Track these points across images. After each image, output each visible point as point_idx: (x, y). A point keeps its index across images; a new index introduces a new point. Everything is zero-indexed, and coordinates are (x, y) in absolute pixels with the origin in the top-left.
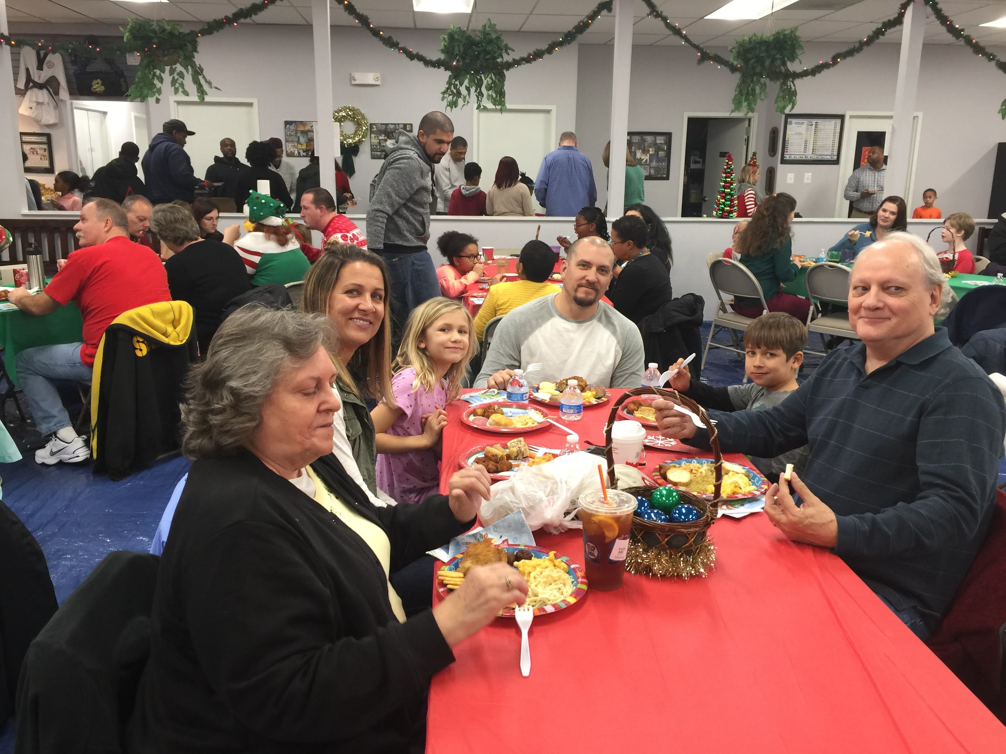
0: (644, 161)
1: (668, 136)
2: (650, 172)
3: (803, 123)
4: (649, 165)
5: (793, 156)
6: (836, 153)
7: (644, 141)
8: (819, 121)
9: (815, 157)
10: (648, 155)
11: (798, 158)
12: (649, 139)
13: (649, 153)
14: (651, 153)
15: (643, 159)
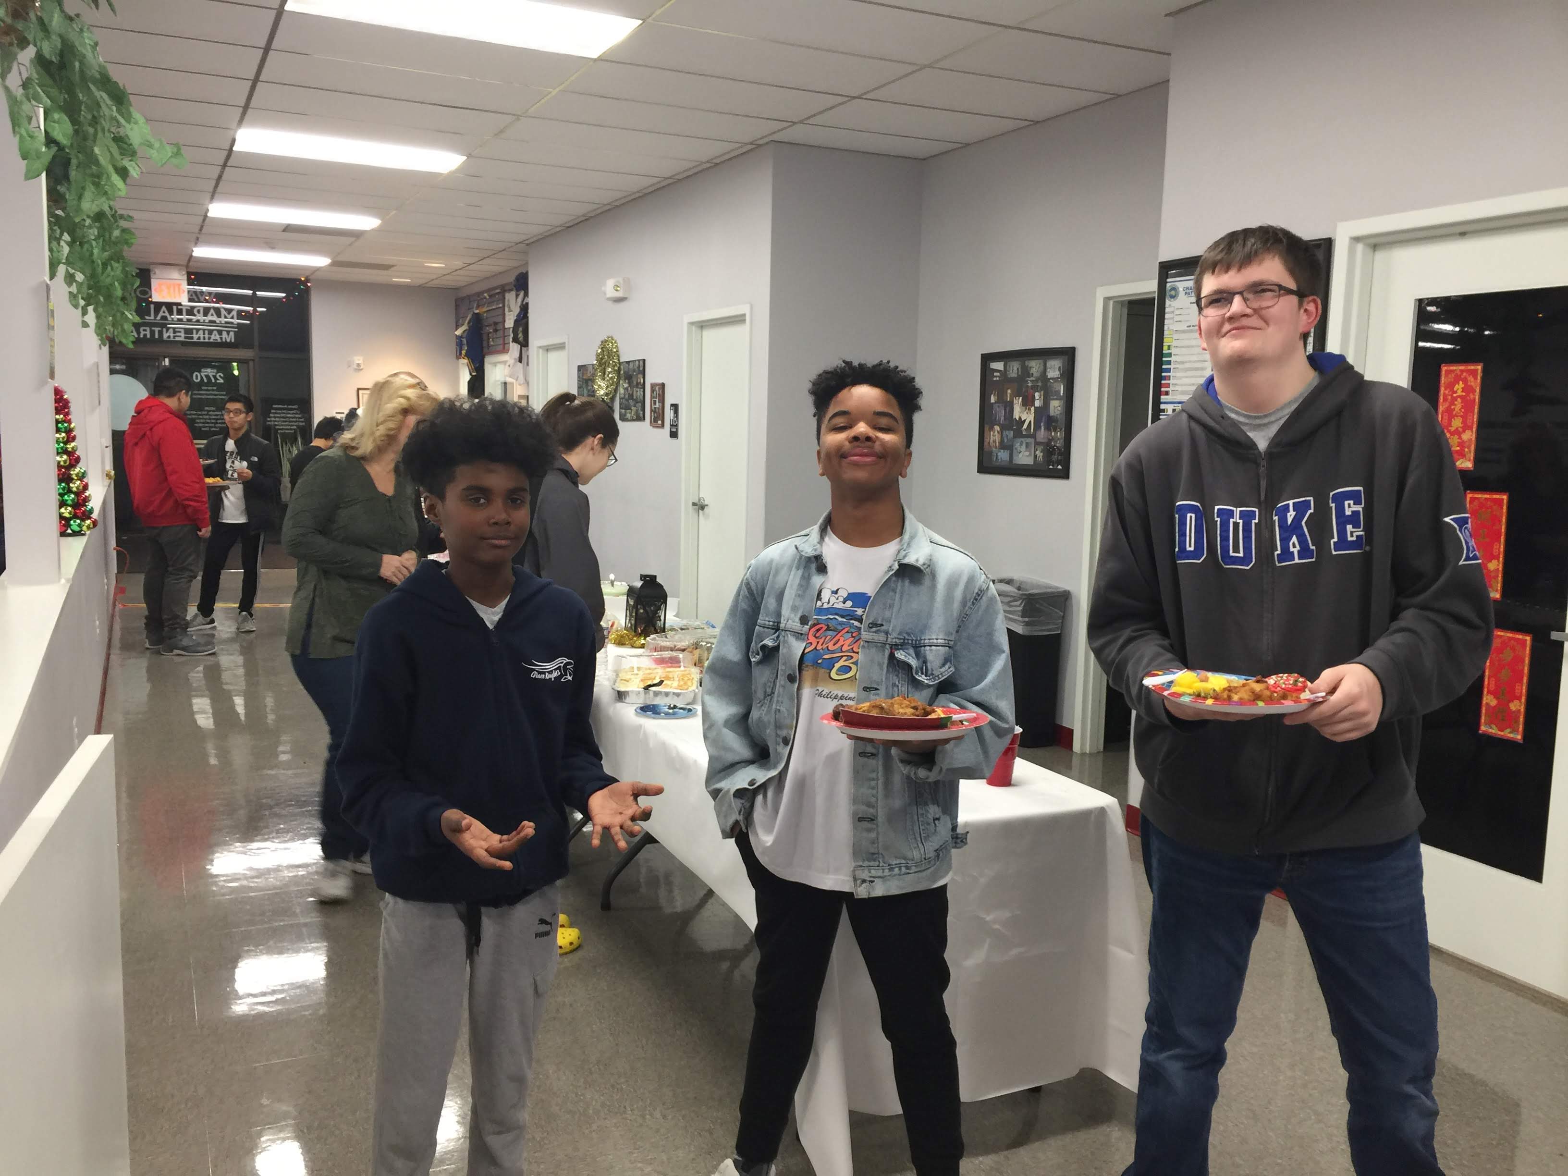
0: (1025, 426)
1: (1068, 355)
2: (1035, 456)
4: (1034, 436)
7: (1025, 372)
10: (1033, 409)
12: (1035, 366)
13: (1033, 404)
14: (1037, 404)
15: (1025, 420)
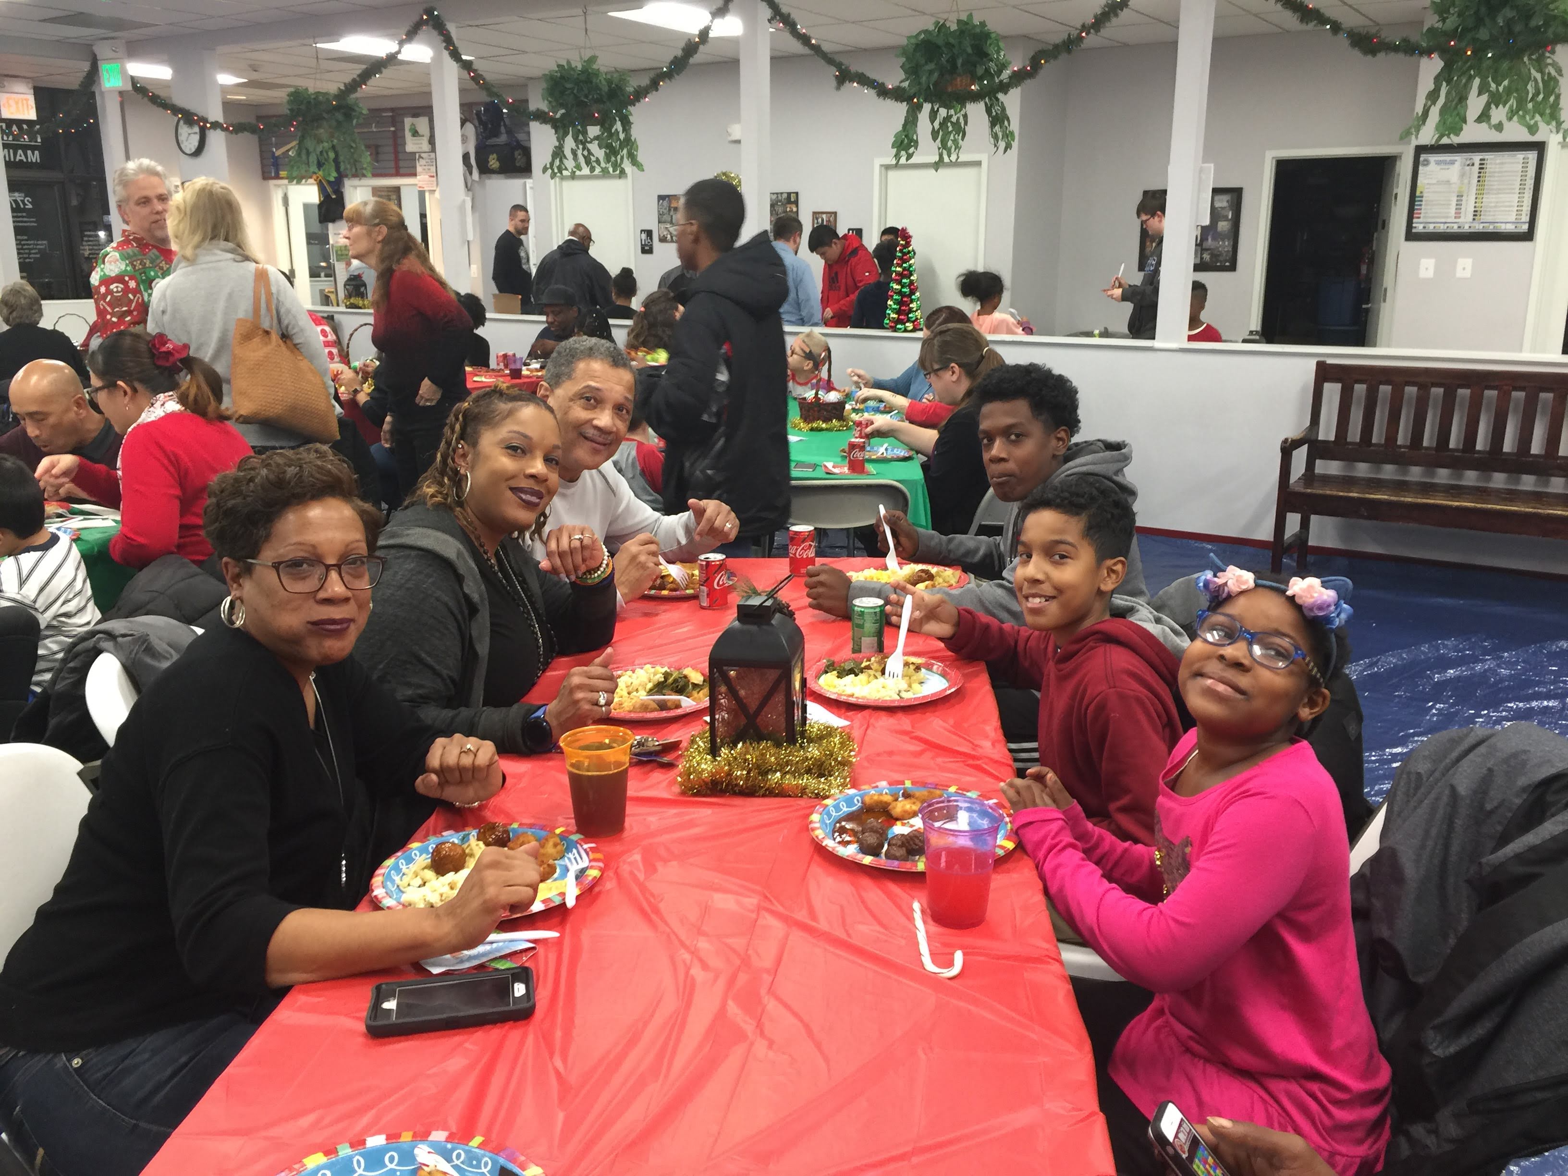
1: (1236, 194)
3: (1452, 162)
5: (1431, 226)
6: (1526, 218)
8: (1489, 156)
9: (1479, 227)
11: (1442, 228)
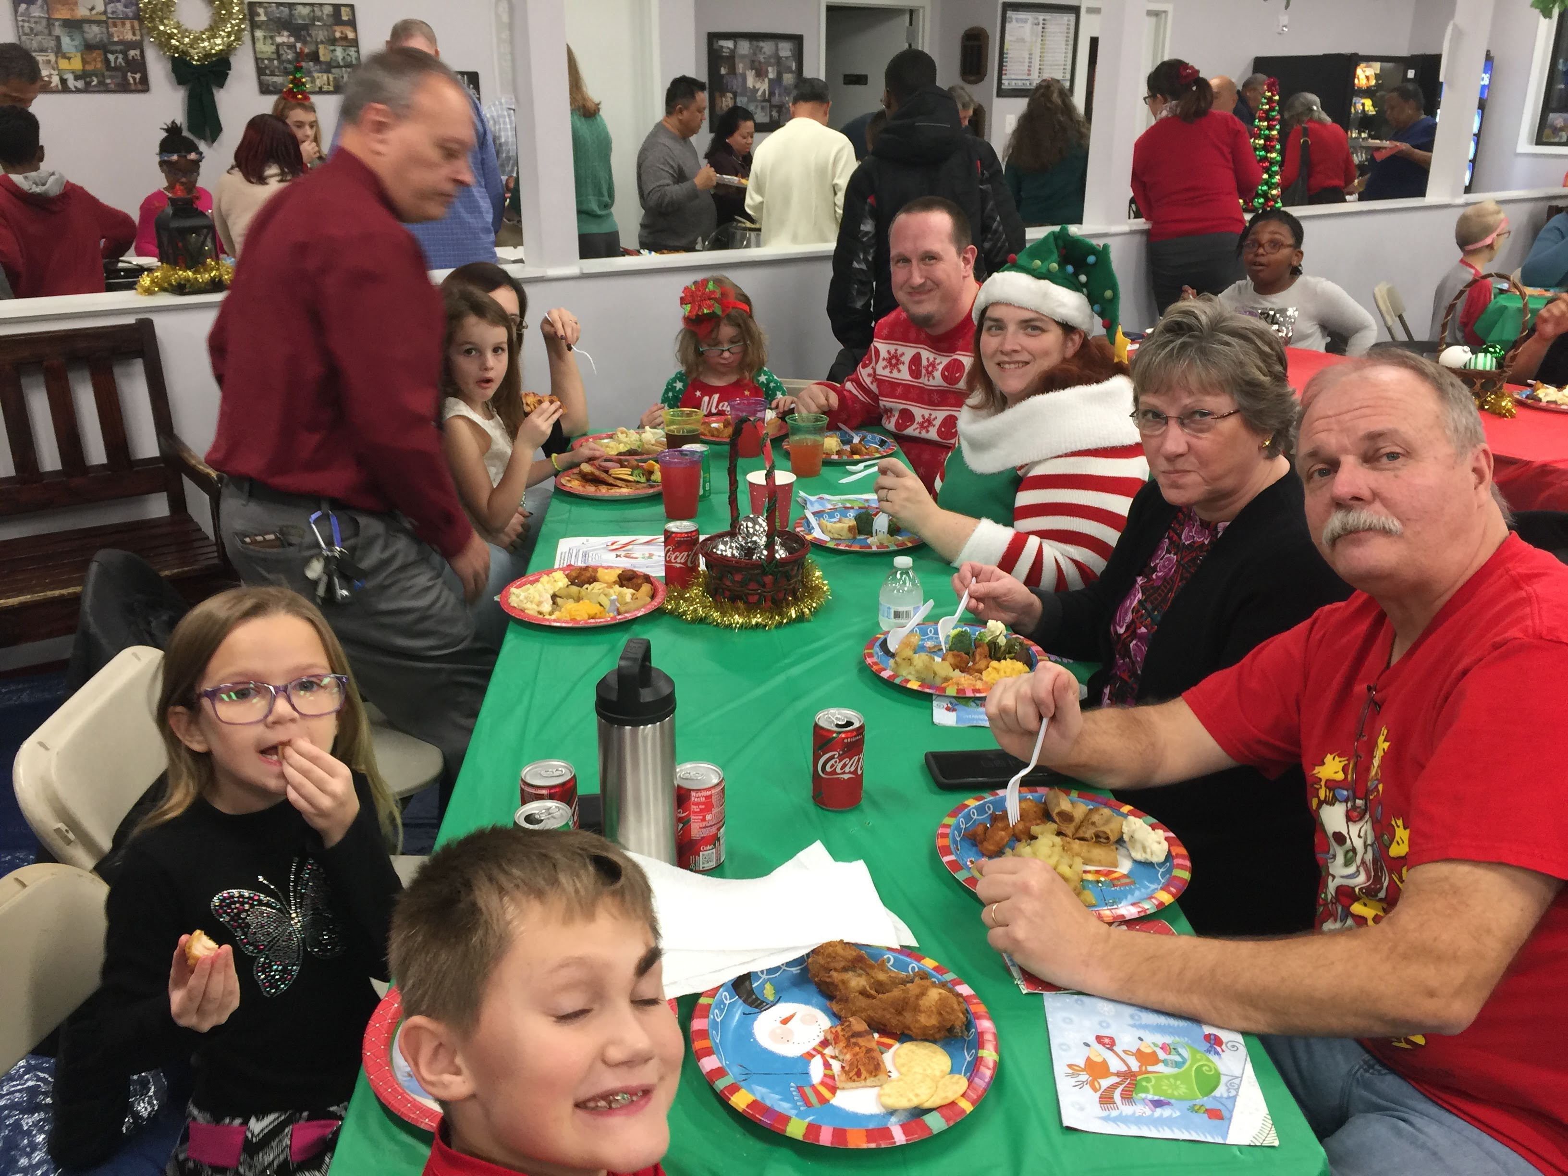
0: (760, 93)
1: (797, 40)
2: (771, 116)
3: (1026, 21)
4: (769, 101)
5: (1013, 83)
6: (1068, 77)
7: (758, 51)
8: (1048, 17)
10: (766, 80)
11: (1020, 85)
12: (767, 47)
13: (767, 76)
14: (771, 76)
15: (758, 90)
